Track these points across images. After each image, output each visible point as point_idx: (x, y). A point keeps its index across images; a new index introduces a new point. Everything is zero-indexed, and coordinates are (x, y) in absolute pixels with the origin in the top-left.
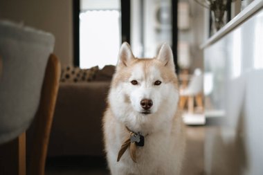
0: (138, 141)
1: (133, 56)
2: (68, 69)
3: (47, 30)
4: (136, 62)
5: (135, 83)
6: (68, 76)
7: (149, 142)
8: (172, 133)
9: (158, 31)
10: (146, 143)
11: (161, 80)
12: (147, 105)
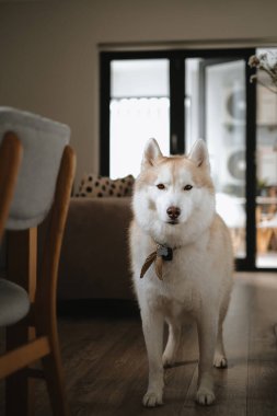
0: (166, 254)
1: (161, 154)
2: (90, 179)
3: (63, 121)
4: (164, 162)
5: (161, 187)
6: (89, 190)
7: (179, 257)
8: (208, 248)
9: (231, 129)
10: (175, 257)
11: (192, 184)
12: (174, 214)
